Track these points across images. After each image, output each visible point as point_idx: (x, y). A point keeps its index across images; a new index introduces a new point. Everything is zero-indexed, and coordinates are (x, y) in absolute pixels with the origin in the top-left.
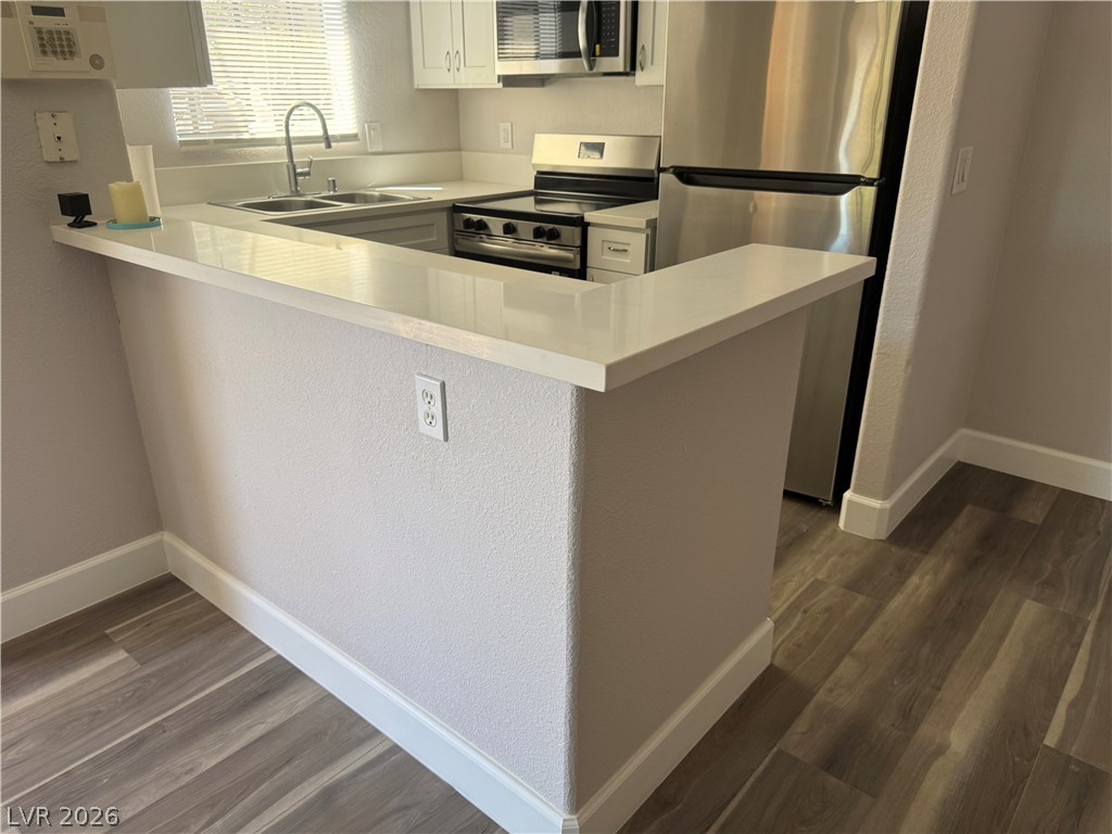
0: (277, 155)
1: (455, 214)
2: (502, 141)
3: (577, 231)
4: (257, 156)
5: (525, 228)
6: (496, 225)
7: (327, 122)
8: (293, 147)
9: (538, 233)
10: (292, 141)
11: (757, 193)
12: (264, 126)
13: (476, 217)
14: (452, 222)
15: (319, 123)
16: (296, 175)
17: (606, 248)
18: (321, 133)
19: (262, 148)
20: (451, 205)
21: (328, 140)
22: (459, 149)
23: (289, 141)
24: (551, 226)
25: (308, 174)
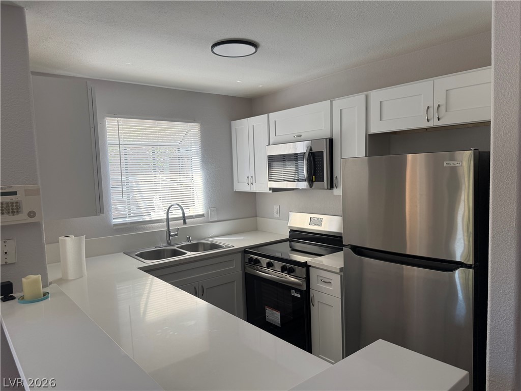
0: (162, 227)
1: (245, 254)
2: (275, 214)
3: (304, 269)
4: (152, 228)
5: (278, 265)
6: (264, 261)
7: (185, 210)
8: (170, 222)
9: (283, 269)
10: (170, 220)
11: (405, 267)
12: (158, 214)
13: (255, 257)
14: (243, 258)
15: (180, 211)
16: (170, 236)
17: (320, 280)
18: (181, 215)
19: (155, 224)
20: (243, 250)
21: (184, 218)
22: (256, 216)
23: (168, 220)
24: (290, 265)
25: (176, 235)
